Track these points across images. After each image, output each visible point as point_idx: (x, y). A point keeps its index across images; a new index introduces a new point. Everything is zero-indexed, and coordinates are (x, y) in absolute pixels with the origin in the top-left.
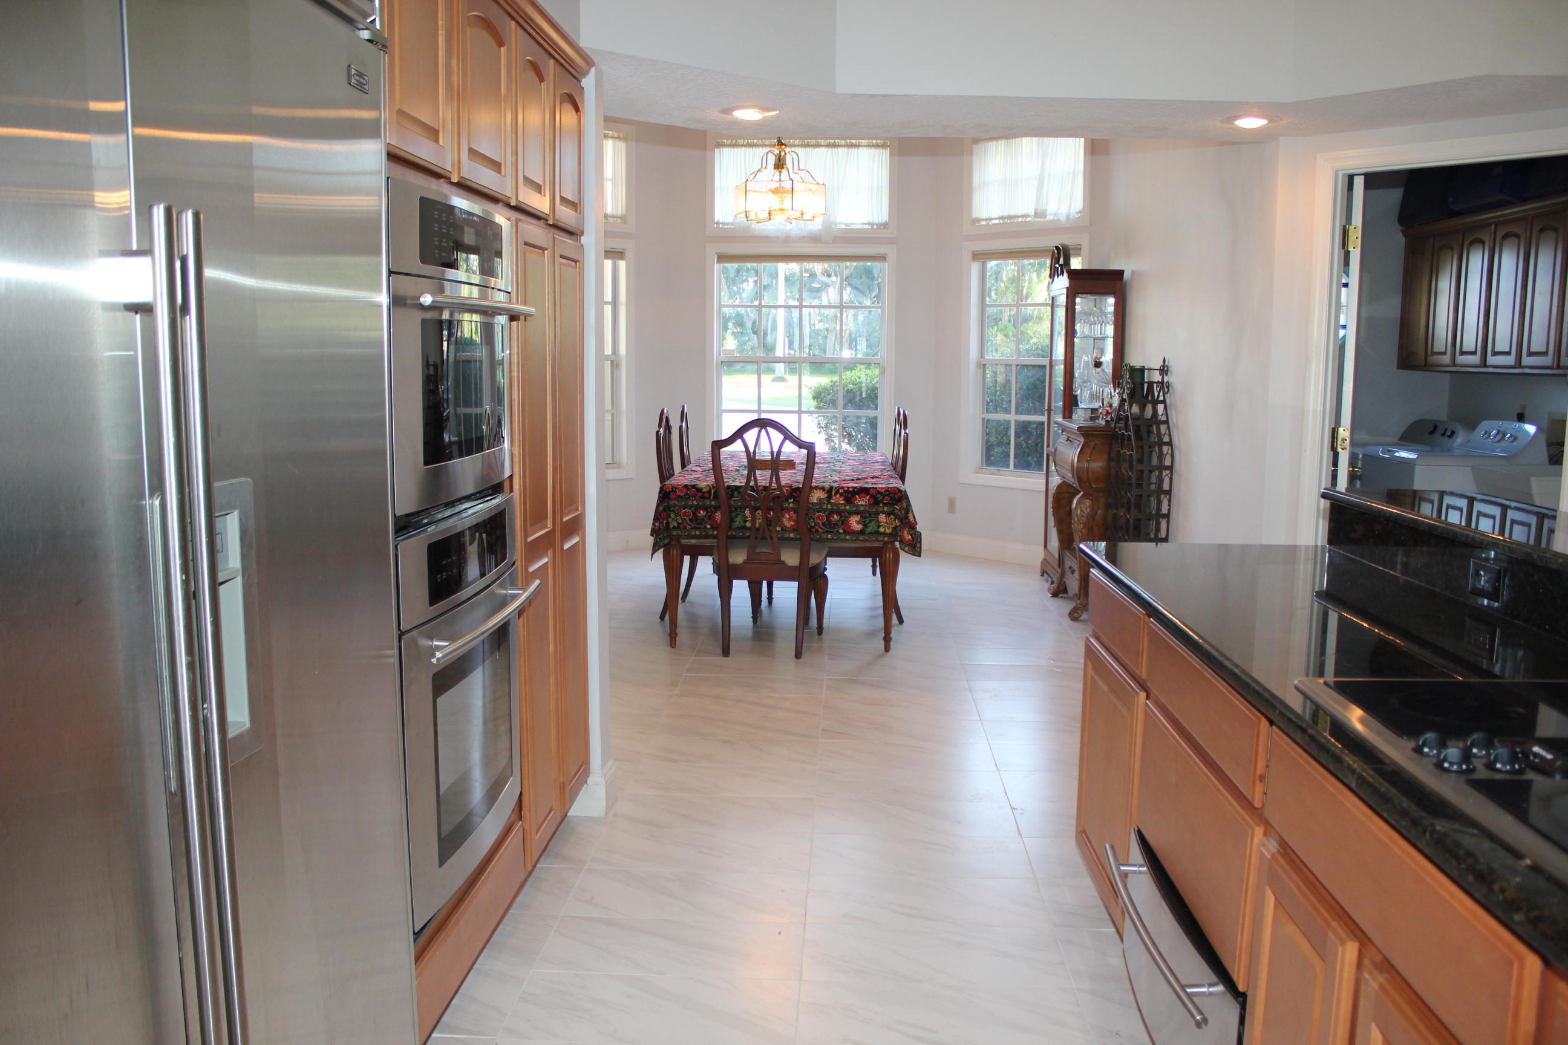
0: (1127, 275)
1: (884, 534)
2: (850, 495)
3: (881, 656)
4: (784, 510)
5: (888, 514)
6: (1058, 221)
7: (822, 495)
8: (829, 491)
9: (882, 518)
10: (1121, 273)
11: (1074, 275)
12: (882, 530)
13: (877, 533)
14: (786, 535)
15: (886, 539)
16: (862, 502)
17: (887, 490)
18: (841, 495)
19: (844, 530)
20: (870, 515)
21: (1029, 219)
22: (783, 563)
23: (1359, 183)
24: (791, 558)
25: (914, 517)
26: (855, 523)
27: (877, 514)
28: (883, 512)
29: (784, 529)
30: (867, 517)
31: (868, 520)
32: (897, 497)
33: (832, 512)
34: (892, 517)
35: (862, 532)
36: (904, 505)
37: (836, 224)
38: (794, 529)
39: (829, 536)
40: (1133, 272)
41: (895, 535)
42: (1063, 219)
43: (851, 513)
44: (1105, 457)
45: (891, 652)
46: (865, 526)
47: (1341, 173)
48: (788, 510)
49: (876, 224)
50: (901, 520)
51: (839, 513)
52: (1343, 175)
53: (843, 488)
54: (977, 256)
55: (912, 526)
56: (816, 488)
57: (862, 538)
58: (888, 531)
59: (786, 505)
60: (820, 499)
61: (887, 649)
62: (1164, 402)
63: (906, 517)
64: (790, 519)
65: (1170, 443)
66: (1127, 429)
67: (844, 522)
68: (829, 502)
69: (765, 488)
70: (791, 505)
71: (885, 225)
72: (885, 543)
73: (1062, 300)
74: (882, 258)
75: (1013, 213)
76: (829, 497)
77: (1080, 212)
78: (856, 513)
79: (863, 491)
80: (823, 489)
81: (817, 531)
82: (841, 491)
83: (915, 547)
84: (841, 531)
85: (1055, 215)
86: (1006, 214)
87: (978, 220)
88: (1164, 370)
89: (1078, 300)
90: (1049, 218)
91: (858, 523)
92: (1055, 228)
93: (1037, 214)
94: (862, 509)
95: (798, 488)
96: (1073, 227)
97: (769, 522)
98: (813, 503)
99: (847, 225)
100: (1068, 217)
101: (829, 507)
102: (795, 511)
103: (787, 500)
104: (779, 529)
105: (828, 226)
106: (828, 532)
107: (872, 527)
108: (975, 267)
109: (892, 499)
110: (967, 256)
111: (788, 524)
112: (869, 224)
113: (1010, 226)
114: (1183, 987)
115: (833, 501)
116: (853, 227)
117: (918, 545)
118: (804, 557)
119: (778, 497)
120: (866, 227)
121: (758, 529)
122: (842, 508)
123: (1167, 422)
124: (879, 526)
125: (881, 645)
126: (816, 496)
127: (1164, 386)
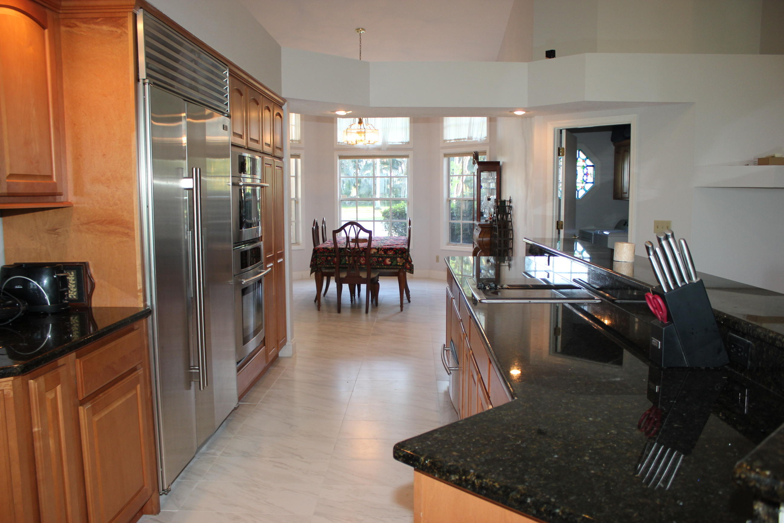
0: (501, 163)
1: (399, 265)
2: (386, 250)
3: (399, 312)
4: (361, 257)
5: (401, 258)
6: (477, 141)
7: (376, 251)
8: (378, 249)
9: (398, 259)
10: (499, 162)
11: (480, 164)
12: (398, 264)
13: (397, 265)
14: (362, 266)
15: (400, 267)
16: (390, 253)
17: (400, 248)
18: (383, 251)
19: (384, 264)
20: (394, 258)
21: (466, 140)
22: (361, 277)
23: (564, 132)
24: (364, 275)
25: (411, 259)
26: (388, 261)
27: (396, 258)
28: (399, 257)
29: (361, 264)
30: (393, 259)
31: (393, 260)
32: (404, 251)
33: (379, 257)
34: (402, 259)
35: (391, 265)
36: (407, 254)
37: (388, 142)
38: (365, 264)
39: (378, 267)
40: (503, 162)
41: (404, 265)
42: (479, 140)
43: (387, 257)
44: (489, 235)
45: (403, 311)
46: (392, 262)
47: (556, 129)
48: (362, 257)
49: (405, 143)
50: (405, 260)
51: (382, 257)
52: (557, 129)
53: (383, 248)
54: (445, 155)
55: (410, 262)
56: (373, 248)
57: (391, 267)
58: (401, 264)
59: (362, 255)
60: (374, 252)
61: (402, 310)
62: (510, 213)
63: (408, 259)
64: (363, 260)
65: (512, 230)
66: (496, 225)
67: (384, 261)
68: (378, 253)
69: (353, 248)
70: (363, 255)
71: (408, 143)
72: (400, 269)
73: (476, 174)
74: (406, 156)
75: (459, 138)
76: (378, 251)
77: (486, 137)
78: (388, 257)
79: (391, 249)
80: (376, 248)
81: (374, 264)
82: (382, 249)
83: (411, 271)
84: (383, 264)
85: (476, 139)
86: (457, 138)
87: (446, 141)
88: (510, 201)
89: (482, 174)
90: (474, 140)
91: (389, 261)
92: (475, 144)
93: (468, 139)
94: (391, 256)
95: (366, 248)
96: (483, 144)
97: (355, 261)
98: (372, 254)
99: (392, 143)
100: (481, 140)
101: (378, 255)
102: (365, 257)
103: (362, 252)
104: (359, 264)
105: (384, 143)
106: (378, 265)
107: (394, 263)
108: (445, 160)
109: (402, 252)
110: (442, 155)
111: (363, 262)
112: (402, 142)
113: (459, 143)
114: (449, 368)
115: (379, 253)
116: (395, 144)
117: (412, 270)
118: (369, 275)
119: (358, 251)
120: (400, 143)
121: (351, 264)
122: (383, 256)
123: (511, 221)
124: (397, 263)
125: (399, 308)
126: (373, 251)
127: (510, 207)
